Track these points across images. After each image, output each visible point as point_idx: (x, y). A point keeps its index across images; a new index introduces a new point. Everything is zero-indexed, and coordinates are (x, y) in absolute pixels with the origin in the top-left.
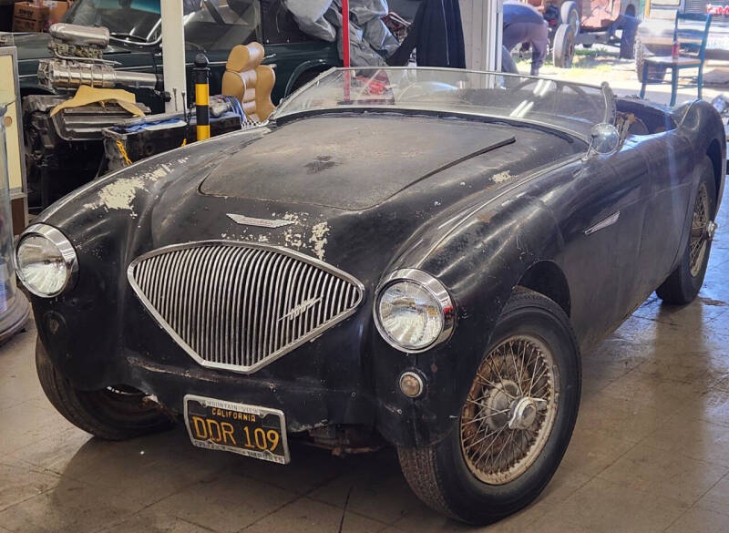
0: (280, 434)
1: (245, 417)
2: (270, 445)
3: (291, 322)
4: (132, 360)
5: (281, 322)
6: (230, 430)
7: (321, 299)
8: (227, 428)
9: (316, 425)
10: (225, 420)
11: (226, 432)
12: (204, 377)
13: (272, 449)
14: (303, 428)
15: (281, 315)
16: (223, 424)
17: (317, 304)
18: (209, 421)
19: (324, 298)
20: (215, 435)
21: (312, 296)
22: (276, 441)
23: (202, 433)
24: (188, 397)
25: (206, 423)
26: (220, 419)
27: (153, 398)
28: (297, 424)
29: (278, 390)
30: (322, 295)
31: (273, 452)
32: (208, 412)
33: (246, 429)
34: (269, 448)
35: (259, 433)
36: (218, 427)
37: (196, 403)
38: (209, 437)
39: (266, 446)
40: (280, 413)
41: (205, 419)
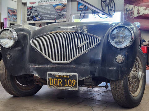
0: (76, 81)
1: (66, 77)
2: (73, 84)
3: (80, 48)
4: (31, 66)
5: (77, 48)
6: (61, 81)
7: (88, 41)
8: (60, 81)
9: (87, 77)
10: (60, 78)
11: (59, 82)
12: (53, 66)
13: (73, 86)
14: (83, 78)
15: (77, 46)
16: (58, 79)
17: (87, 43)
18: (54, 79)
19: (89, 41)
20: (56, 83)
21: (86, 41)
22: (74, 83)
23: (52, 83)
24: (48, 73)
25: (53, 80)
26: (57, 78)
27: (37, 75)
28: (81, 77)
29: (76, 68)
30: (89, 40)
31: (73, 87)
32: (54, 76)
33: (66, 80)
34: (72, 86)
35: (70, 81)
36: (57, 81)
37: (51, 74)
38: (54, 85)
39: (71, 85)
40: (77, 74)
41: (53, 79)
